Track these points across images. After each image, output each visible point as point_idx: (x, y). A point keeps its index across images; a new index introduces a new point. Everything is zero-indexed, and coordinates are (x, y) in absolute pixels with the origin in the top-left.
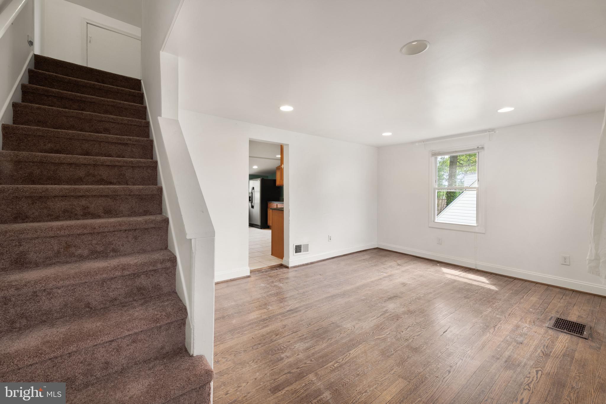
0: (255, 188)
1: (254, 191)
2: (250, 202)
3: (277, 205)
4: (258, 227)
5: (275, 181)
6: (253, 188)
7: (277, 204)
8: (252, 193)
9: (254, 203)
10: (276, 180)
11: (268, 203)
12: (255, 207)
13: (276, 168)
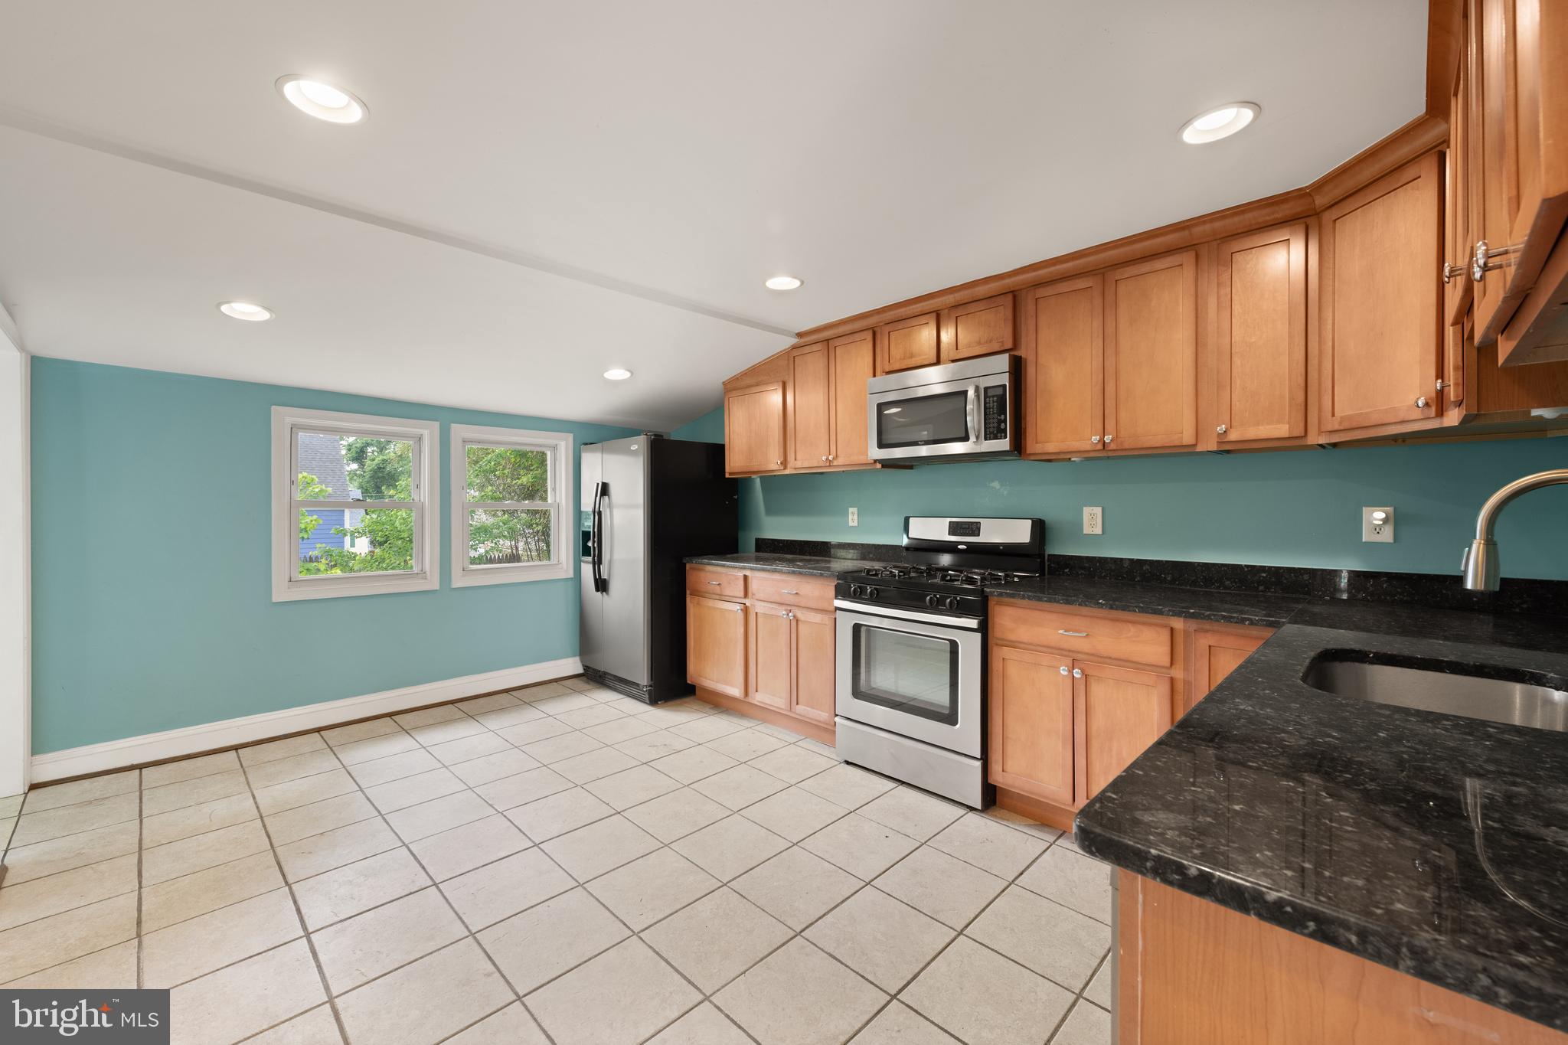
0: (613, 490)
1: (610, 506)
2: (590, 559)
3: (746, 578)
4: (634, 691)
5: (717, 452)
6: (605, 490)
7: (748, 573)
8: (600, 513)
9: (610, 562)
10: (723, 446)
11: (688, 566)
12: (614, 586)
13: (724, 384)
